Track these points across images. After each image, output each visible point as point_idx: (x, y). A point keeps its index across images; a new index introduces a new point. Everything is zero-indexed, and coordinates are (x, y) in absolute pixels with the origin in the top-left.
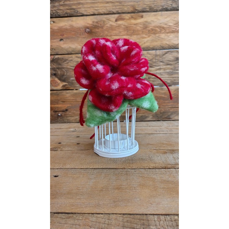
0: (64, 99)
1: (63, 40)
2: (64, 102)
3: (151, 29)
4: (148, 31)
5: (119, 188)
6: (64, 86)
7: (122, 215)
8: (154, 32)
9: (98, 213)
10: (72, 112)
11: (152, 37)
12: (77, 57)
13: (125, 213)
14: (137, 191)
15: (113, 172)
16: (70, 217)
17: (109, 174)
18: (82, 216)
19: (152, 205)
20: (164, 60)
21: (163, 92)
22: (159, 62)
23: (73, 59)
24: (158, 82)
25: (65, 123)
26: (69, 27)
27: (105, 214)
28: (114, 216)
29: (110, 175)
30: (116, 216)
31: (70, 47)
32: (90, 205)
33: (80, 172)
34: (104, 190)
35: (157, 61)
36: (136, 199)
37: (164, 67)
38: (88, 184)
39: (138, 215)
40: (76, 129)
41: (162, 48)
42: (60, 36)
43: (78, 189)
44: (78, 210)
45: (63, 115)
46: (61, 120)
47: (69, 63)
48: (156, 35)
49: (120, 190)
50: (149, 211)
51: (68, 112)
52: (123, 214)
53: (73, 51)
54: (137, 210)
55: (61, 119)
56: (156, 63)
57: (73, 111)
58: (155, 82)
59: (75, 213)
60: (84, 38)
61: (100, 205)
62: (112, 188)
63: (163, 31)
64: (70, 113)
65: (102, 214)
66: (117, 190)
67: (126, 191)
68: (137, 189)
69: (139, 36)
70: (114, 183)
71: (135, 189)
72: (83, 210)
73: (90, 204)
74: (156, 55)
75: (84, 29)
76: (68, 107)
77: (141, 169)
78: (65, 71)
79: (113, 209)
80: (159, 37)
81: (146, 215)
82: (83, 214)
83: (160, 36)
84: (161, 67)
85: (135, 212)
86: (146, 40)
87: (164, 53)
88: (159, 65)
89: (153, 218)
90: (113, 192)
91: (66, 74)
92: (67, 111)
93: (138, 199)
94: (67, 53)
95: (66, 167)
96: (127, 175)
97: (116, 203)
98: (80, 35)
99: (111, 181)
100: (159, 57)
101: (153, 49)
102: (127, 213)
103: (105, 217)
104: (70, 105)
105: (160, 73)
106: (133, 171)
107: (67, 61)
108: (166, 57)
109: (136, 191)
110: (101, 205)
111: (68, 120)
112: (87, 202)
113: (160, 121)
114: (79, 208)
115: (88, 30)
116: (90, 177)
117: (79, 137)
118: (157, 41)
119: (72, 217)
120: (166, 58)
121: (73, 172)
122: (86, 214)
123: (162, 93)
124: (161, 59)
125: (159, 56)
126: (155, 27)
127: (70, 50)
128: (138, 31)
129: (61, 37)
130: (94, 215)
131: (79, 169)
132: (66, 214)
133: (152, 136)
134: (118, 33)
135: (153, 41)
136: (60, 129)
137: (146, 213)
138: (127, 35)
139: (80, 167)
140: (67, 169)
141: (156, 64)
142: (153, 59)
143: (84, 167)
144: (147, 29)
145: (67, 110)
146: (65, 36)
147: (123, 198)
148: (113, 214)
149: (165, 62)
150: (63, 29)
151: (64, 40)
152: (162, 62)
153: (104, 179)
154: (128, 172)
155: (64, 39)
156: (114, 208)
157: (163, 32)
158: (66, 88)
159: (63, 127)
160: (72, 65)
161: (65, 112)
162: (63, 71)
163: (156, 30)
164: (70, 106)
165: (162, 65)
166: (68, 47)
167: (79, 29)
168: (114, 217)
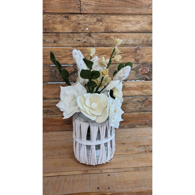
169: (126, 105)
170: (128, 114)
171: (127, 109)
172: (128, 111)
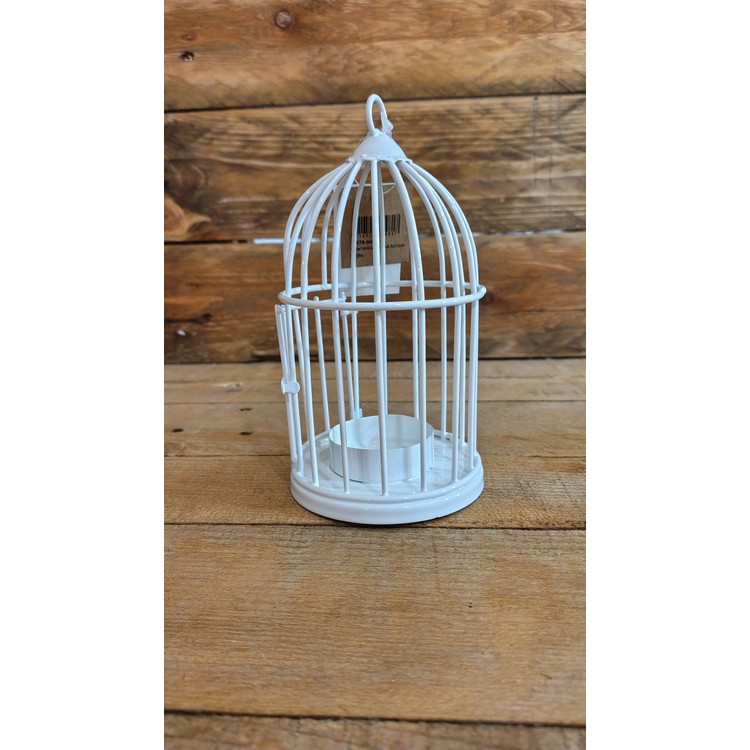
0: (197, 277)
1: (192, 55)
2: (197, 285)
3: (520, 12)
4: (509, 24)
5: (404, 606)
6: (195, 228)
7: (424, 725)
8: (530, 26)
9: (317, 712)
10: (225, 323)
11: (524, 44)
12: (243, 119)
13: (435, 716)
14: (481, 618)
15: (379, 540)
16: (197, 731)
17: (361, 545)
18: (248, 729)
19: (549, 682)
20: (563, 132)
21: (558, 251)
22: (547, 140)
23: (231, 127)
24: (541, 216)
25: (202, 362)
26: (215, 6)
27: (349, 721)
28: (386, 728)
29: (366, 552)
30: (395, 730)
31: (219, 83)
32: (285, 678)
33: (249, 538)
34: (343, 611)
35: (538, 134)
36: (480, 655)
37: (565, 158)
38: (279, 585)
39: (492, 728)
40: (241, 384)
41: (557, 89)
42: (181, 40)
43: (236, 609)
44: (234, 697)
45: (194, 334)
46: (188, 353)
47: (215, 142)
48: (539, 38)
49: (408, 615)
50: (539, 708)
51: (210, 324)
52: (429, 722)
53: (229, 97)
54: (486, 701)
55: (187, 350)
56: (534, 143)
57: (231, 319)
58: (531, 216)
59: (220, 714)
60: (270, 47)
61: (325, 677)
62: (378, 604)
63: (565, 20)
64: (218, 326)
65: (336, 719)
66: (396, 614)
67: (434, 618)
68: (481, 609)
69: (473, 42)
70: (385, 582)
71: (472, 610)
72: (255, 701)
73: (284, 672)
74: (537, 115)
75: (269, 15)
76: (211, 304)
77: (489, 531)
78: (200, 172)
79: (383, 697)
80: (548, 46)
81: (529, 725)
82: (254, 720)
83: (552, 42)
84: (555, 158)
85: (477, 713)
86: (498, 55)
87: (565, 106)
88: (547, 152)
89: (560, 741)
90: (380, 620)
91: (202, 181)
92: (209, 321)
93: (487, 656)
94: (207, 104)
95: (196, 518)
96: (435, 551)
97: (394, 672)
98: (256, 35)
99: (372, 575)
100: (546, 120)
101: (526, 92)
102: (446, 717)
103: (348, 734)
104: (220, 299)
105: (550, 180)
106: (457, 534)
107: (208, 135)
108: (572, 121)
109: (476, 621)
110: (330, 677)
111: (212, 352)
112: (270, 662)
113: (543, 358)
114: (236, 689)
115: (284, 17)
116: (287, 556)
117: (249, 409)
118: (539, 62)
119: (206, 730)
120: (573, 125)
121: (219, 538)
122: (266, 716)
123: (555, 257)
124: (555, 130)
125: (548, 115)
126: (535, 7)
127: (220, 93)
128: (471, 20)
129: (188, 45)
130: (302, 721)
131: (244, 527)
132: (182, 719)
133: (519, 408)
134: (397, 30)
135: (525, 59)
136: (183, 382)
137: (530, 720)
138: (430, 37)
139: (248, 520)
140: (198, 524)
141: (537, 147)
142: (526, 129)
143: (266, 519)
144: (507, 13)
145: (207, 317)
146: (200, 39)
147: (424, 647)
148: (383, 720)
149: (567, 139)
150: (192, 12)
151: (196, 55)
152: (556, 138)
153: (344, 568)
154: (436, 542)
155: (197, 51)
156: (386, 691)
157: (565, 24)
158: (205, 235)
159: (193, 376)
160: (224, 149)
161: (200, 323)
162: (194, 172)
163: (538, 19)
164: (217, 303)
165: (558, 151)
166: (213, 83)
167: (252, 11)
168: (388, 733)
169: (516, 164)
170: (529, 242)
171: (517, 204)
172: (531, 219)
